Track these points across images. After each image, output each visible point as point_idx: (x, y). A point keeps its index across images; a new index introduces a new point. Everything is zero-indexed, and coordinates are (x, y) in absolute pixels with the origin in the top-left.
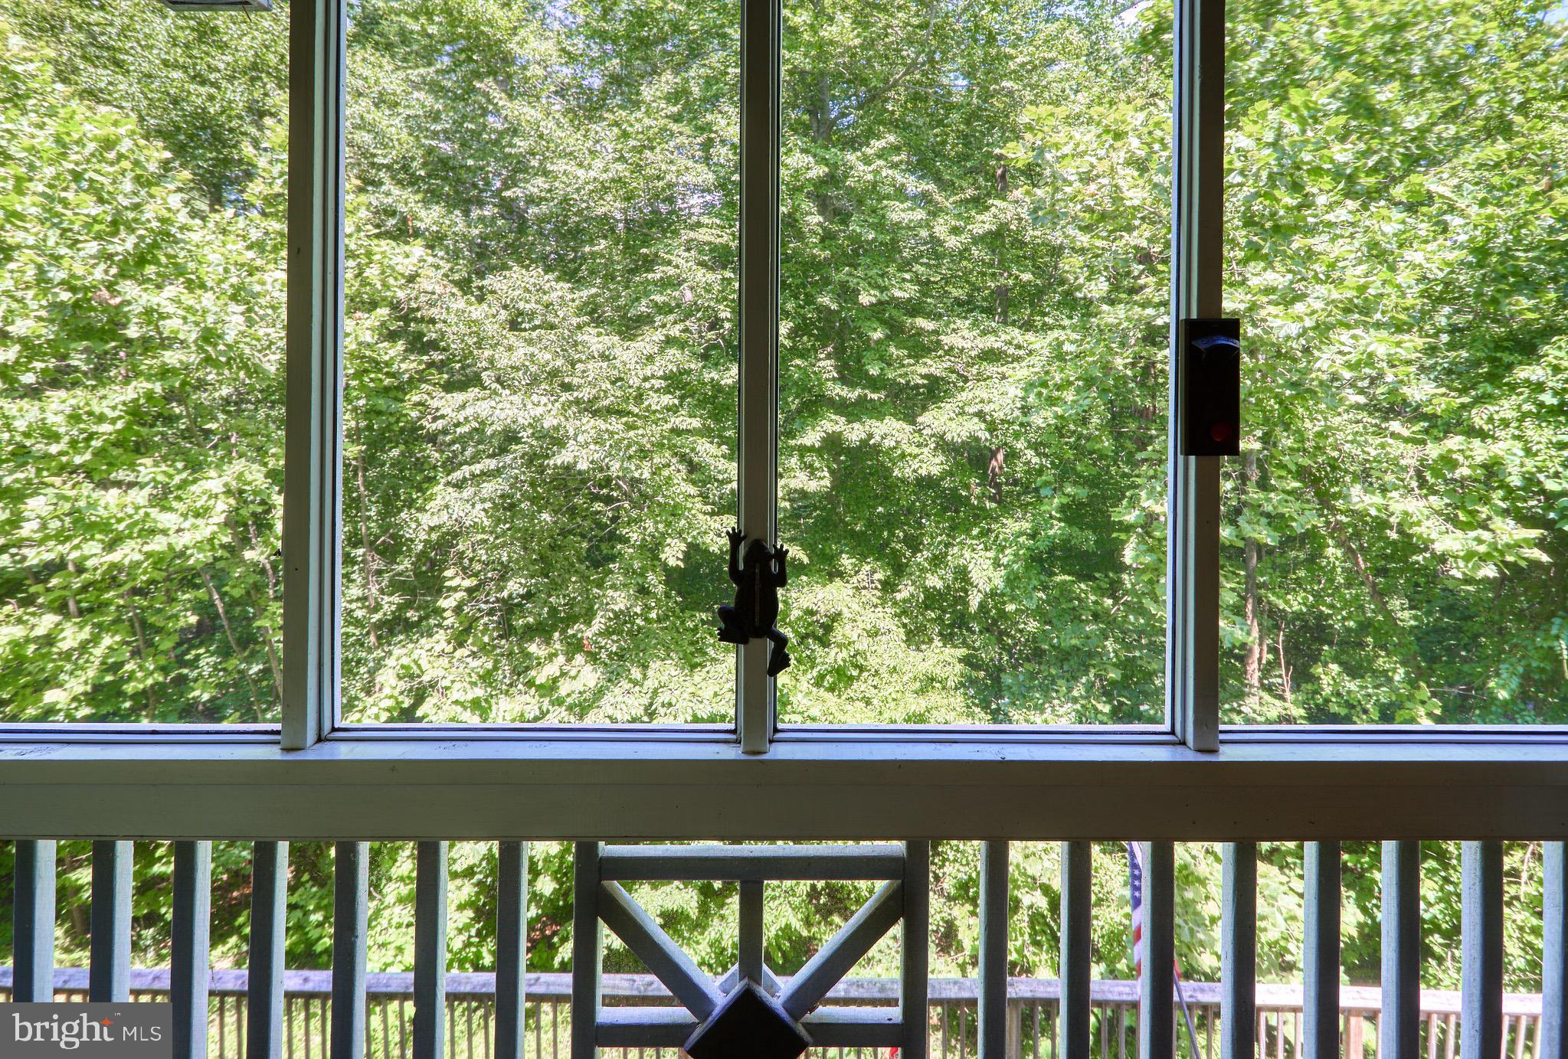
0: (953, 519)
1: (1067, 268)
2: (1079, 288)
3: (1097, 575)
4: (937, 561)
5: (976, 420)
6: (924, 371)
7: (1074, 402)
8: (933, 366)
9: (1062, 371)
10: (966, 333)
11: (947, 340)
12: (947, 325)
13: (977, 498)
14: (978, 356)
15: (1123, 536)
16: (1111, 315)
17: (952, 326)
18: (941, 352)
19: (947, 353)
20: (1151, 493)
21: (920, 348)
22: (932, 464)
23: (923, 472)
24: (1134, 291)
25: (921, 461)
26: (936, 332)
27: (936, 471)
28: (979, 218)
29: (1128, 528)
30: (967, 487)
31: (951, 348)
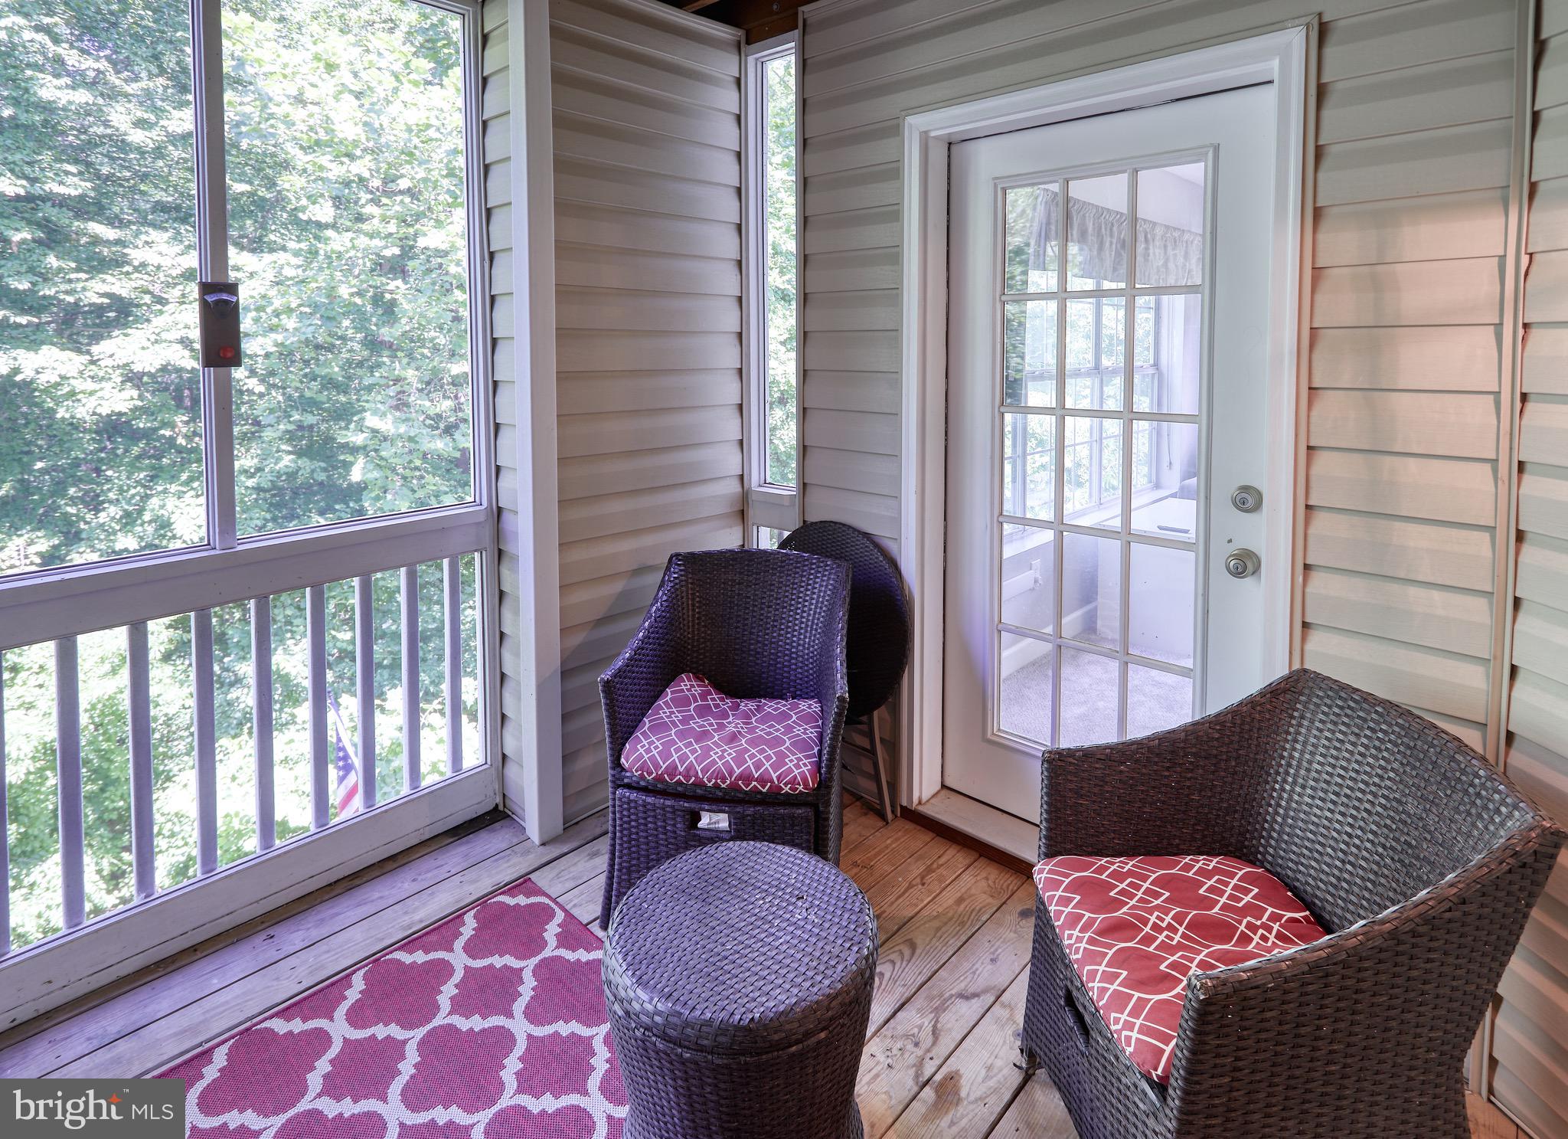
0: (153, 468)
1: (287, 186)
2: (304, 209)
3: (337, 507)
4: (129, 520)
5: (179, 347)
6: (106, 288)
7: (296, 329)
8: (119, 285)
9: (283, 296)
10: (164, 248)
11: (136, 255)
12: (137, 235)
13: (186, 436)
14: (182, 275)
15: (350, 458)
16: (338, 241)
17: (143, 237)
18: (127, 268)
19: (136, 269)
20: (375, 412)
21: (97, 263)
22: (119, 400)
23: (104, 411)
24: (360, 218)
25: (102, 398)
26: (118, 242)
27: (123, 407)
28: (176, 114)
29: (354, 450)
30: (172, 425)
31: (143, 265)
